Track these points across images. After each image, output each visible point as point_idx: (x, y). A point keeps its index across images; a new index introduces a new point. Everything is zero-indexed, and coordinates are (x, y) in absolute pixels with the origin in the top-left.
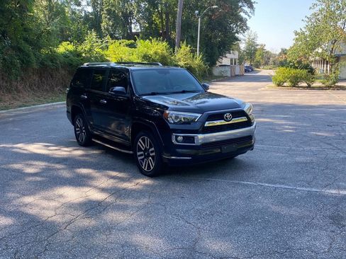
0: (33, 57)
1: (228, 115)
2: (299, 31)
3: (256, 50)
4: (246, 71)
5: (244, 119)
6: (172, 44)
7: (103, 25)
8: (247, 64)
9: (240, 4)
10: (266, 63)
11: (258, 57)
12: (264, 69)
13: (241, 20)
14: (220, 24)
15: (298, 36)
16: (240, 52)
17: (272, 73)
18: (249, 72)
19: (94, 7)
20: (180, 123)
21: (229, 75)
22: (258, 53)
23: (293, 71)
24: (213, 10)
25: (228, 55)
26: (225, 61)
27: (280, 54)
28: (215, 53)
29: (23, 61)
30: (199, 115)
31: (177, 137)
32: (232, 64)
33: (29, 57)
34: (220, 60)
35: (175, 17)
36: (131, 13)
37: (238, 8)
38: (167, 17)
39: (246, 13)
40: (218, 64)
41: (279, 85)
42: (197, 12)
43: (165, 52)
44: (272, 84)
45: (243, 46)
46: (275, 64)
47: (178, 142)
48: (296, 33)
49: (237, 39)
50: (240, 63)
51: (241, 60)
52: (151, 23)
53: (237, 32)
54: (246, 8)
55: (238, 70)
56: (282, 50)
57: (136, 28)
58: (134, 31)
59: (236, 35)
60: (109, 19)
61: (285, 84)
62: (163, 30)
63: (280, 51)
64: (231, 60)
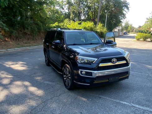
0: (42, 27)
1: (114, 60)
2: (148, 18)
3: (128, 26)
4: (124, 34)
5: (124, 62)
6: (95, 23)
7: (71, 17)
8: (125, 31)
9: (124, 8)
10: (132, 31)
11: (129, 29)
12: (131, 33)
13: (123, 14)
14: (115, 16)
15: (148, 20)
16: (122, 27)
17: (135, 35)
18: (125, 34)
19: (68, 10)
20: (85, 63)
21: (117, 35)
22: (129, 27)
23: (145, 34)
24: (112, 10)
25: (117, 28)
26: (116, 30)
27: (138, 28)
28: (112, 27)
29: (38, 29)
30: (96, 59)
31: (81, 72)
32: (118, 31)
33: (41, 27)
34: (114, 30)
35: (97, 14)
36: (81, 12)
37: (123, 9)
38: (95, 13)
39: (126, 11)
40: (113, 31)
41: (138, 40)
42: (106, 11)
43: (92, 26)
44: (135, 40)
45: (123, 25)
46: (136, 31)
47: (82, 74)
48: (147, 19)
49: (121, 22)
50: (122, 31)
51: (122, 30)
52: (88, 16)
53: (121, 19)
54: (126, 10)
55: (121, 34)
56: (139, 26)
57: (83, 18)
58: (82, 19)
59: (121, 20)
60: (73, 14)
61: (141, 40)
62: (93, 18)
63: (138, 27)
64: (119, 30)
